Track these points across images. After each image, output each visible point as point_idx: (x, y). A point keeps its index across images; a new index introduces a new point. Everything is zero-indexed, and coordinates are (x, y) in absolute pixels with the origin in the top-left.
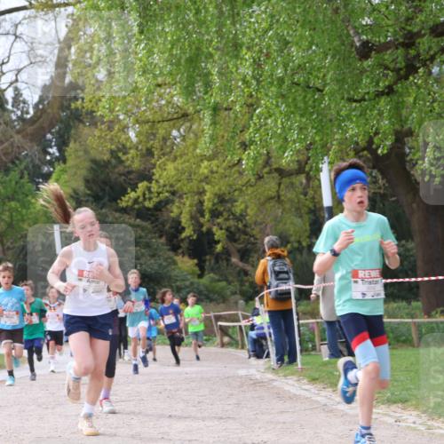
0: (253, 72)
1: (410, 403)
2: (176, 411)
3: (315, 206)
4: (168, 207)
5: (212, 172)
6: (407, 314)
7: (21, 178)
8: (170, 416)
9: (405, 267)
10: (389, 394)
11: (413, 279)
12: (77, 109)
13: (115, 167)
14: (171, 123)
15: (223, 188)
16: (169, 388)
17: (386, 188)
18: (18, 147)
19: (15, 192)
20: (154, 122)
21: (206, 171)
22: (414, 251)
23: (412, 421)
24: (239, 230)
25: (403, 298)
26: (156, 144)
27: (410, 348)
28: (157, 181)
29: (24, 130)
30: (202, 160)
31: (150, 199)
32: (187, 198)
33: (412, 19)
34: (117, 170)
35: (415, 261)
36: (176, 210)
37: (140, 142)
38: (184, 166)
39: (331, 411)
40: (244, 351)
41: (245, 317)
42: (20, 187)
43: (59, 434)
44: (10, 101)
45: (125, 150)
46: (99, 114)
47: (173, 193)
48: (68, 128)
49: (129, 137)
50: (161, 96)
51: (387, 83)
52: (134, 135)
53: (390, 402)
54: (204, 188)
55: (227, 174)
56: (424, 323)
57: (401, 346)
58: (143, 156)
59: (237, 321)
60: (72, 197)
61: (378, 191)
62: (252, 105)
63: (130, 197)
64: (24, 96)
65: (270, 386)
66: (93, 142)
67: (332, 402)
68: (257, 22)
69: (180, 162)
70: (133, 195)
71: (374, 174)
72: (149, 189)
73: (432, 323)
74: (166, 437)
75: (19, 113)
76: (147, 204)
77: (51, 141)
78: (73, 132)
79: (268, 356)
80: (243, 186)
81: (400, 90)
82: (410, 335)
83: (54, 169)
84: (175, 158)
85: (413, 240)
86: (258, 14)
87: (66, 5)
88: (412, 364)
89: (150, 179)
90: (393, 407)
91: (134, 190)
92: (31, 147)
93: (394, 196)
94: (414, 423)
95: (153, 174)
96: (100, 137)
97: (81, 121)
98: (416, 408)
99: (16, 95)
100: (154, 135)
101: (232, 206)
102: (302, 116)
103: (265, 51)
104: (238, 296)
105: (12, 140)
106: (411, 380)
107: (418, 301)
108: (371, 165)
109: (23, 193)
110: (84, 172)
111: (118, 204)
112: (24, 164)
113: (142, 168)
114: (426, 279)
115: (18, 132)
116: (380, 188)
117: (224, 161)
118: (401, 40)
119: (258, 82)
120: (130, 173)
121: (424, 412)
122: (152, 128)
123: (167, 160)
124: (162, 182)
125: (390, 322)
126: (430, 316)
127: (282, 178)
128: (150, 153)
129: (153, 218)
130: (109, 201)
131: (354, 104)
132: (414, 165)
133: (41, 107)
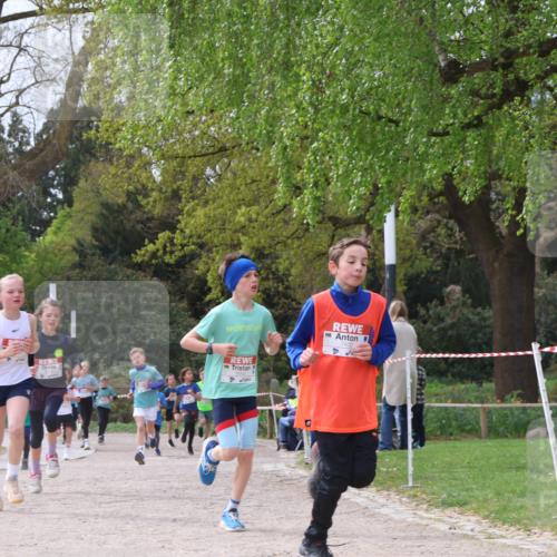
0: (311, 98)
1: (468, 507)
2: (182, 513)
3: (374, 264)
4: (194, 262)
5: (250, 220)
6: (477, 398)
7: (13, 224)
8: (175, 520)
9: (479, 340)
10: (445, 495)
11: (488, 355)
12: (89, 140)
13: (131, 212)
14: (205, 159)
15: (262, 241)
16: (176, 485)
17: (463, 243)
18: (13, 187)
19: (5, 242)
20: (184, 157)
21: (242, 219)
22: (492, 320)
23: (469, 528)
24: (278, 292)
25: (473, 379)
26: (185, 184)
27: (476, 439)
28: (182, 231)
29: (20, 166)
30: (239, 206)
31: (172, 252)
32: (217, 252)
33: (513, 34)
34: (133, 216)
35: (492, 333)
36: (201, 267)
37: (164, 182)
38: (216, 212)
39: (373, 515)
40: (272, 441)
41: (278, 401)
42: (11, 237)
43: (35, 541)
44: (7, 128)
45: (145, 191)
46: (117, 146)
47: (201, 246)
48: (76, 163)
49: (152, 176)
50: (195, 125)
51: (476, 114)
52: (158, 173)
53: (445, 504)
54: (239, 240)
55: (269, 223)
56: (495, 409)
57: (465, 437)
58: (166, 199)
59: (267, 405)
60: (75, 249)
61: (454, 246)
62: (307, 138)
63: (147, 251)
64: (24, 123)
65: (300, 484)
66: (106, 181)
67: (375, 505)
68: (321, 35)
69: (212, 207)
70: (151, 247)
71: (450, 225)
72: (171, 240)
73: (505, 409)
74: (167, 545)
75: (17, 144)
76: (168, 259)
77: (53, 179)
78: (83, 168)
79: (302, 447)
80: (288, 238)
81: (491, 122)
82: (478, 423)
83: (56, 213)
84: (207, 202)
85: (491, 306)
86: (323, 26)
87: (85, 10)
88: (476, 459)
89: (173, 228)
90: (449, 511)
91: (152, 241)
92: (30, 187)
93: (472, 253)
94: (472, 530)
95: (179, 222)
96: (115, 176)
97: (94, 156)
98: (476, 512)
99: (14, 122)
100: (183, 173)
101: (273, 263)
102: (368, 153)
103: (328, 72)
104: (271, 374)
105: (5, 177)
106: (474, 478)
107: (491, 381)
108: (447, 214)
109: (15, 244)
110: (93, 218)
111: (131, 258)
112: (18, 207)
113: (165, 214)
114: (503, 354)
115: (14, 168)
116: (456, 243)
117: (267, 207)
118: (502, 60)
119: (317, 110)
120: (149, 219)
121: (486, 517)
122: (182, 164)
123: (198, 205)
124: (187, 231)
125: (454, 408)
126: (503, 401)
127: (336, 229)
128: (176, 195)
129: (174, 277)
130: (121, 254)
131: (433, 139)
132: (500, 215)
133: (44, 137)
